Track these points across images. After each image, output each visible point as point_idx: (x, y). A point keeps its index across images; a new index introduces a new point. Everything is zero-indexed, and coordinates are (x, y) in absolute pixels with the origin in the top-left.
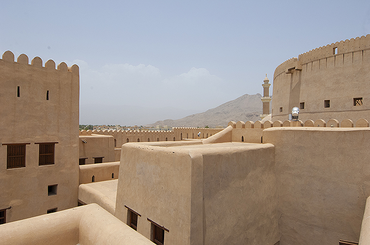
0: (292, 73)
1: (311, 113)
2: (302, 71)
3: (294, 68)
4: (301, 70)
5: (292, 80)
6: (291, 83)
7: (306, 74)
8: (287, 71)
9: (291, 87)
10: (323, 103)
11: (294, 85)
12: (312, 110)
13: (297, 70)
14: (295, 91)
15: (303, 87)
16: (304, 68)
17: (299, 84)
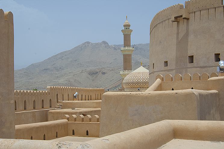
0: (178, 22)
1: (201, 67)
2: (190, 20)
3: (181, 16)
4: (188, 19)
5: (178, 30)
6: (178, 34)
7: (194, 24)
8: (173, 19)
9: (177, 38)
10: (213, 57)
11: (181, 35)
12: (202, 64)
13: (185, 18)
14: (182, 42)
15: (191, 38)
16: (191, 17)
17: (187, 35)
